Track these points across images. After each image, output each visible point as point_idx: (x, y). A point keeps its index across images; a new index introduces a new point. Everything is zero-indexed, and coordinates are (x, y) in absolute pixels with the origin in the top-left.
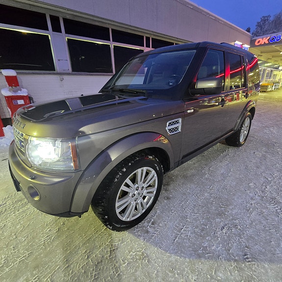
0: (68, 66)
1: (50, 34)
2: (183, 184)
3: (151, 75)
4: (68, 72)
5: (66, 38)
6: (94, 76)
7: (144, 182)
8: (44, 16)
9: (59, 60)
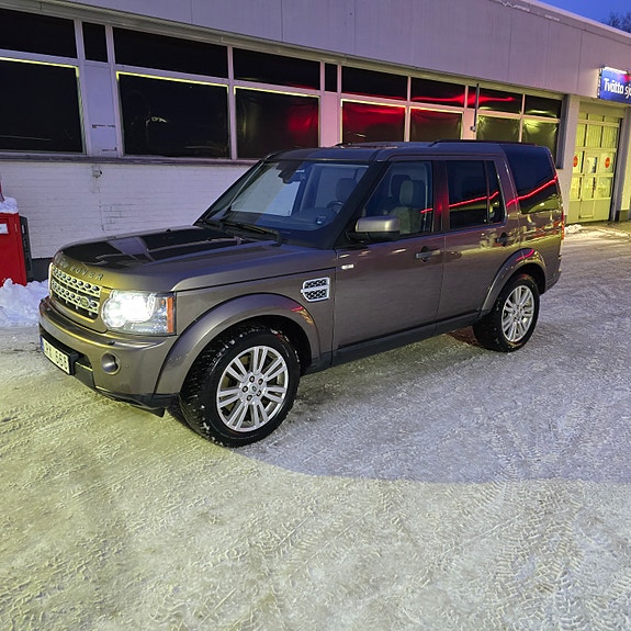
0: (114, 140)
1: (80, 66)
2: (349, 403)
3: (311, 185)
4: (114, 154)
5: (118, 73)
6: (180, 167)
7: (263, 372)
8: (68, 25)
9: (94, 126)
